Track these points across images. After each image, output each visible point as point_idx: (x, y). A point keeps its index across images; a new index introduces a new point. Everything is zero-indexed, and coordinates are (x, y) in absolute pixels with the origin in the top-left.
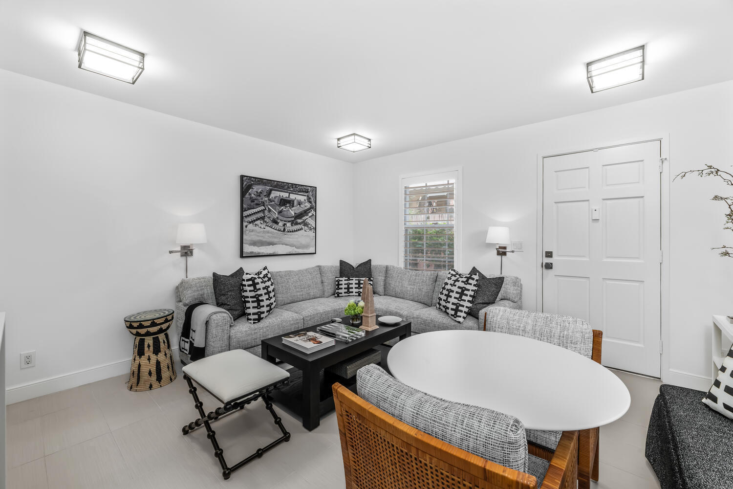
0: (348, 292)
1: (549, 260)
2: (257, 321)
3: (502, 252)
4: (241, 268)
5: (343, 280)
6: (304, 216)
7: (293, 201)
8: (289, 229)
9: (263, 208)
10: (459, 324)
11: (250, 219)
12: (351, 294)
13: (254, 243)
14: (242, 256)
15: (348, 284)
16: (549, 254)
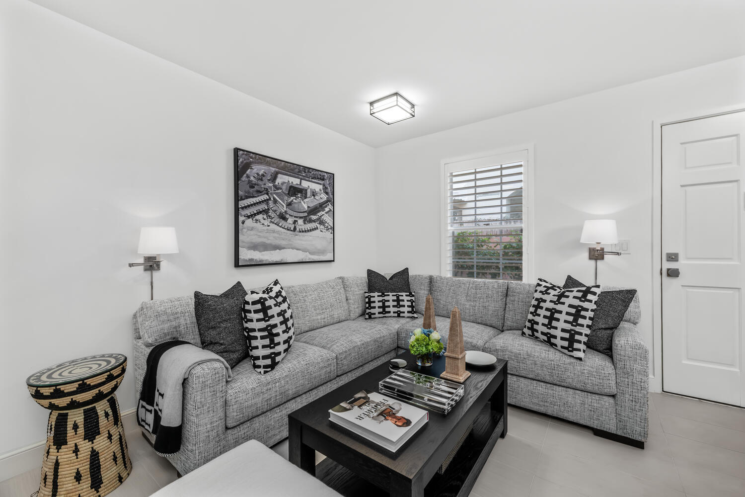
0: (384, 312)
1: (673, 265)
2: (269, 369)
3: (597, 255)
4: (239, 283)
5: (376, 296)
6: (319, 211)
7: (306, 190)
8: (300, 227)
9: (265, 197)
10: (578, 362)
11: (248, 212)
12: (387, 315)
13: (254, 247)
14: (237, 265)
15: (383, 302)
16: (673, 257)
